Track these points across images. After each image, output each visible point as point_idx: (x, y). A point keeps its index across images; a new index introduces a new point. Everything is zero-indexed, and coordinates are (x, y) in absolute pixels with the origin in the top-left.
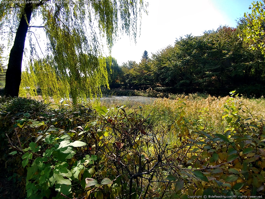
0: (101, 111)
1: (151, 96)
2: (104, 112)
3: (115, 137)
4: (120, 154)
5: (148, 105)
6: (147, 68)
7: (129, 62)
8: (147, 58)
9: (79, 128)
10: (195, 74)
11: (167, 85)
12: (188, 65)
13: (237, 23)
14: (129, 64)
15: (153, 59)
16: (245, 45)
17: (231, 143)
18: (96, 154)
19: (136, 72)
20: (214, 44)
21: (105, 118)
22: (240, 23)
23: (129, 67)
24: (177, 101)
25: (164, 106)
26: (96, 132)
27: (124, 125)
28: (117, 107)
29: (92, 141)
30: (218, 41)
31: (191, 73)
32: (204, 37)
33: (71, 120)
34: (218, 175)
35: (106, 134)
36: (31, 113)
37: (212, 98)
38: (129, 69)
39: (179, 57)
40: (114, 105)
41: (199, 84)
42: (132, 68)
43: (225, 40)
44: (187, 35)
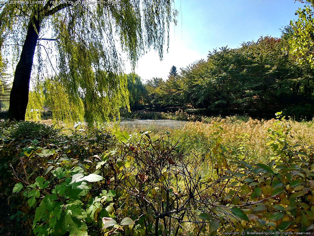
0: (122, 137)
1: (181, 119)
2: (125, 138)
3: (138, 168)
4: (144, 188)
5: (177, 130)
6: (177, 87)
7: (155, 79)
8: (175, 75)
9: (96, 157)
10: (233, 93)
11: (200, 106)
12: (224, 82)
13: (282, 32)
14: (154, 82)
15: (182, 76)
16: (292, 58)
17: (275, 174)
18: (115, 189)
19: (163, 91)
20: (255, 58)
21: (127, 145)
22: (285, 32)
23: (154, 85)
24: (212, 125)
25: (197, 131)
26: (116, 162)
27: (148, 154)
28: (140, 132)
29: (110, 173)
30: (260, 53)
31: (228, 92)
32: (242, 50)
33: (87, 148)
34: (261, 213)
35: (127, 165)
36: (39, 140)
37: (254, 122)
38: (155, 88)
39: (214, 74)
40: (136, 130)
41: (238, 105)
42: (159, 86)
43: (268, 53)
44: (222, 48)
